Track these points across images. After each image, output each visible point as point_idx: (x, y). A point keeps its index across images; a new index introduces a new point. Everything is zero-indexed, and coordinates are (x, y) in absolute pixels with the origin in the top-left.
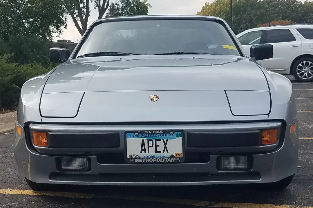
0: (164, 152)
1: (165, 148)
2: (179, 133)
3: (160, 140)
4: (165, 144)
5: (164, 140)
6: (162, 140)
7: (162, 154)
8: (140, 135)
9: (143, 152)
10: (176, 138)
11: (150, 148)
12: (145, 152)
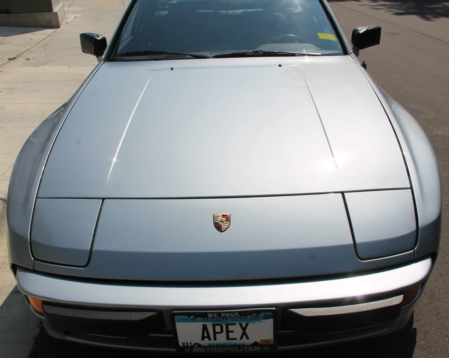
0: (241, 338)
1: (244, 333)
2: (268, 314)
3: (235, 324)
4: (244, 329)
5: (243, 324)
6: (238, 324)
7: (238, 342)
8: (199, 319)
9: (206, 340)
10: (262, 320)
11: (217, 335)
12: (210, 339)
